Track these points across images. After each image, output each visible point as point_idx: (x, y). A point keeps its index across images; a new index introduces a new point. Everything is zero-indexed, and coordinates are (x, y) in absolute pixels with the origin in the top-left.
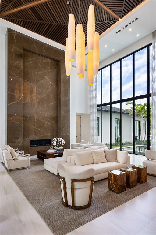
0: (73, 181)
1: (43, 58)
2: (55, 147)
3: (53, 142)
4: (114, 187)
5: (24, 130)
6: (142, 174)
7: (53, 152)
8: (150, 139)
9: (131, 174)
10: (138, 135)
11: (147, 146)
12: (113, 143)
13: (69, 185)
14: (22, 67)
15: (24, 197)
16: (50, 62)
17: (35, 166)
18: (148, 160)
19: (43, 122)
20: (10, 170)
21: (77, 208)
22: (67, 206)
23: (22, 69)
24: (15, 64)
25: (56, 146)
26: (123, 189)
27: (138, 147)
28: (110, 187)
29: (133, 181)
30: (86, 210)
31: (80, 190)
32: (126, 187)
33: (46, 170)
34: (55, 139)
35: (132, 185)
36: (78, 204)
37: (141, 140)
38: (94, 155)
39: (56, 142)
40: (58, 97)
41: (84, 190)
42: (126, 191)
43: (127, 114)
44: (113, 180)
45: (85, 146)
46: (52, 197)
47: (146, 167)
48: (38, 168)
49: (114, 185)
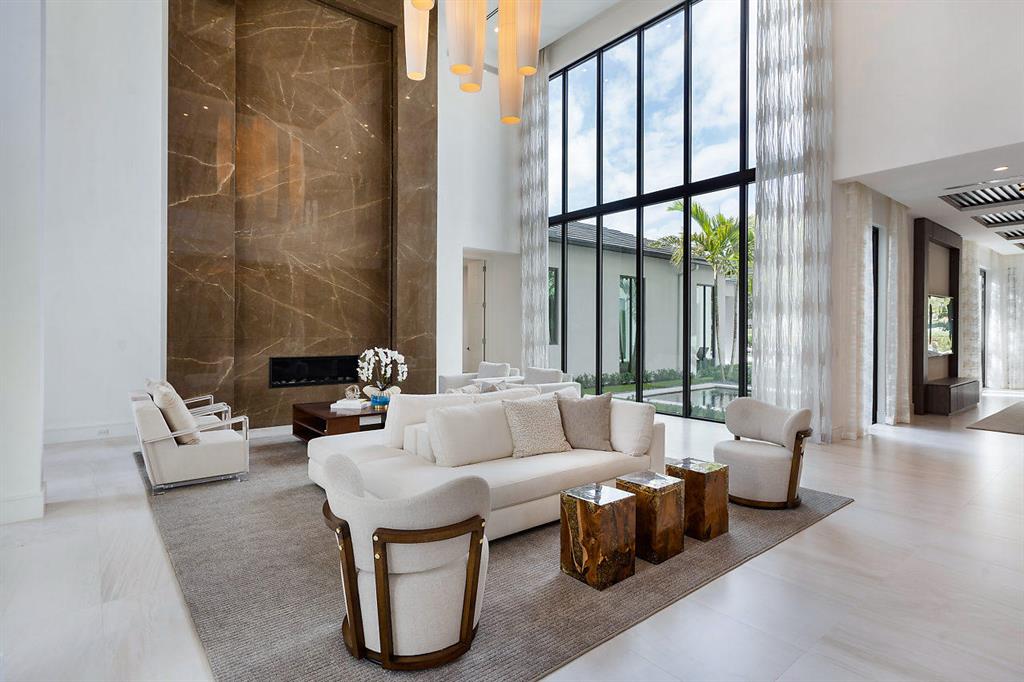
0: (385, 538)
1: (326, 10)
2: (368, 390)
3: (358, 366)
4: (585, 558)
5: (242, 313)
6: (707, 499)
7: (354, 410)
8: (750, 359)
9: (657, 500)
10: (709, 345)
11: (737, 387)
12: (613, 376)
13: (365, 558)
14: (232, 45)
15: (181, 614)
16: (353, 29)
17: (275, 469)
18: (738, 438)
19: (326, 284)
20: (162, 489)
21: (403, 664)
22: (361, 653)
23: (231, 55)
24: (202, 28)
25: (372, 383)
26: (624, 566)
27: (707, 391)
28: (568, 560)
29: (666, 534)
30: (446, 670)
31: (416, 578)
32: (637, 555)
33: (317, 485)
34: (370, 353)
35: (665, 547)
36: (408, 644)
37: (717, 363)
38: (514, 419)
39: (374, 369)
40: (387, 179)
41: (438, 577)
42: (638, 576)
43: (664, 257)
44: (581, 530)
45: (484, 384)
46: (307, 611)
47: (726, 469)
48: (283, 478)
49: (584, 548)
